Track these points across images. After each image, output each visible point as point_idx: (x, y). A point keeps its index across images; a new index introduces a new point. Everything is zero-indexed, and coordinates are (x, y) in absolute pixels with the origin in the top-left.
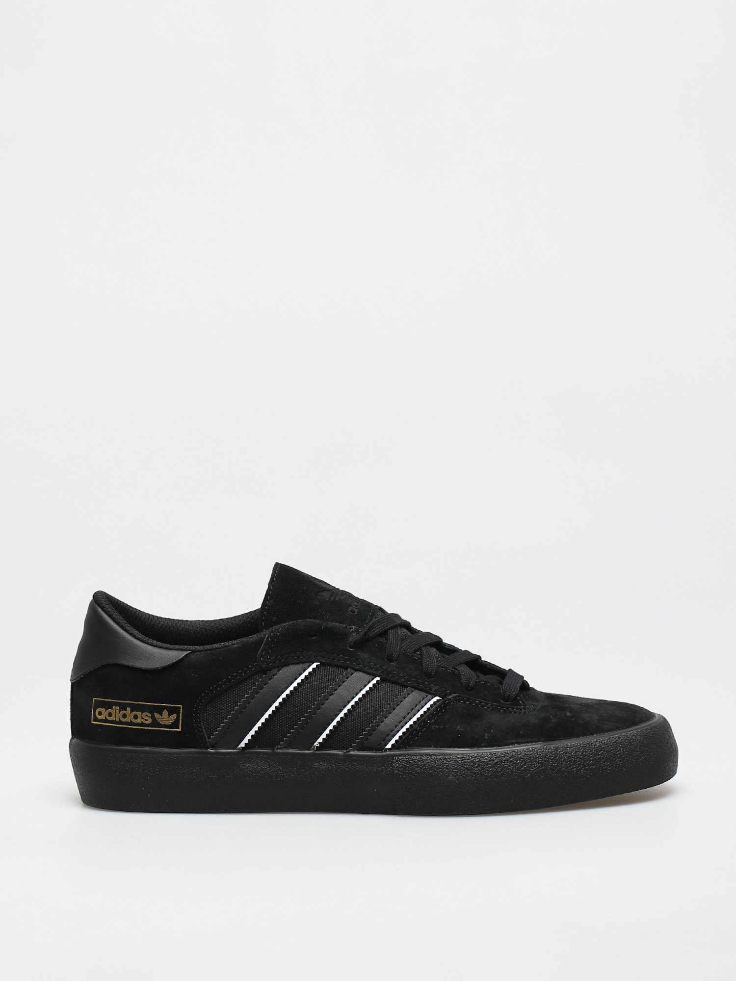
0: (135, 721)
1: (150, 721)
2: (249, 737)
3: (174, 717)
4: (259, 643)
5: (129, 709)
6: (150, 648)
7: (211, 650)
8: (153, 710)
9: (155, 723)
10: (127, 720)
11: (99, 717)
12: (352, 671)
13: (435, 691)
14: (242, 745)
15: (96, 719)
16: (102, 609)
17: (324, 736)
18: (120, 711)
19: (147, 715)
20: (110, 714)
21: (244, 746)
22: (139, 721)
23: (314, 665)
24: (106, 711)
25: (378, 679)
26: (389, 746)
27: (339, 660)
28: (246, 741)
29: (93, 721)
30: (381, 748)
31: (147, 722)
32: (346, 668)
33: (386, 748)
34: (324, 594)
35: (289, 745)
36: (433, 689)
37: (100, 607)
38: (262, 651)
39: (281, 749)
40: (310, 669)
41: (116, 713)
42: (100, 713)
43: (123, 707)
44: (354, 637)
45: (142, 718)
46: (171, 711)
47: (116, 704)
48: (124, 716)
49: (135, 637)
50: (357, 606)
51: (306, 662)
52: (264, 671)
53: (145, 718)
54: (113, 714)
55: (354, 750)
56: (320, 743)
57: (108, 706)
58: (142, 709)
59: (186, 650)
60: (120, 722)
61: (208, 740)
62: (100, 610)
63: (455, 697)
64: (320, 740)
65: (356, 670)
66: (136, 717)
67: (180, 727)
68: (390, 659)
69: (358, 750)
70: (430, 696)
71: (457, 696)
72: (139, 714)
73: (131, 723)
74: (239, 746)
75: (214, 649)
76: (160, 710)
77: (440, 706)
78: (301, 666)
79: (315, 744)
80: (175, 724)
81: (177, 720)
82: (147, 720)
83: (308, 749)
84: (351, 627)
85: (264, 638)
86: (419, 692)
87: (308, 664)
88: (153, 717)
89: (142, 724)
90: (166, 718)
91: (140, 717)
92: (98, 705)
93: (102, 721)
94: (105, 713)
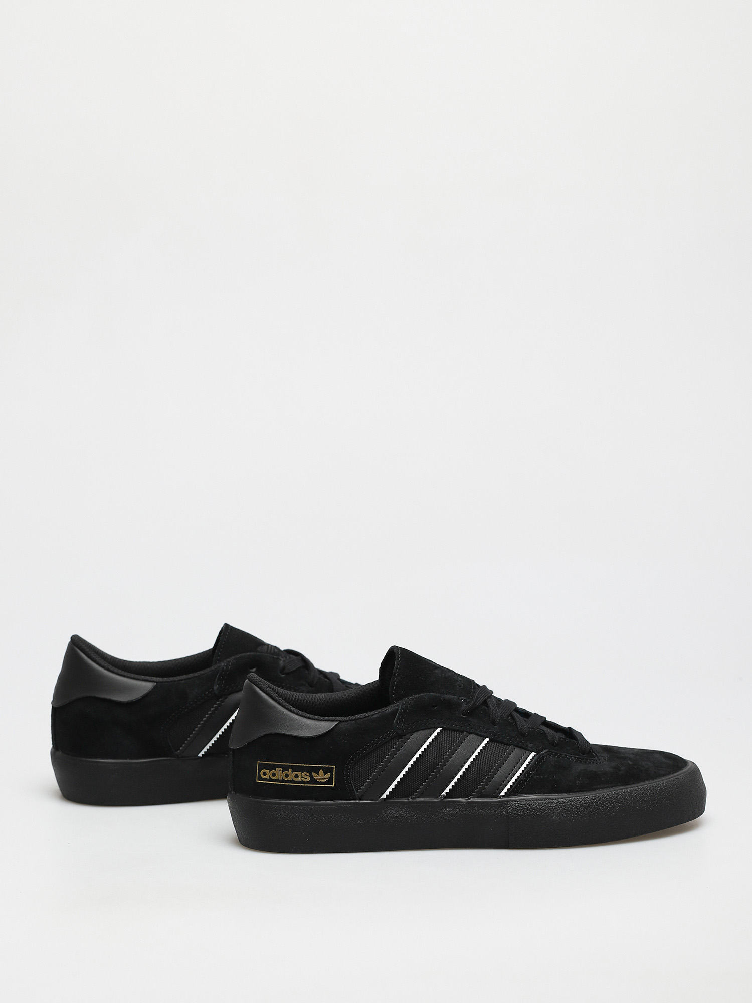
0: (296, 780)
1: (309, 779)
2: (390, 790)
3: (328, 775)
4: (393, 713)
5: (290, 770)
6: (305, 720)
7: (355, 720)
8: (310, 771)
9: (313, 781)
10: (289, 779)
11: (264, 777)
12: (468, 734)
13: (531, 748)
14: (384, 796)
15: (260, 778)
16: (260, 688)
17: (450, 787)
18: (283, 772)
19: (306, 775)
20: (274, 775)
21: (385, 797)
22: (299, 779)
23: (438, 730)
24: (270, 772)
25: (487, 739)
26: (503, 794)
27: (456, 726)
28: (387, 793)
29: (258, 780)
30: (496, 796)
31: (306, 780)
32: (462, 732)
33: (500, 795)
34: (436, 671)
35: (421, 795)
36: (530, 746)
37: (258, 687)
38: (397, 720)
39: (414, 799)
40: (435, 734)
41: (279, 774)
42: (265, 774)
43: (285, 768)
44: (464, 706)
45: (302, 777)
46: (326, 771)
47: (279, 766)
48: (287, 776)
49: (291, 711)
50: (461, 680)
51: (432, 728)
52: (400, 737)
53: (304, 777)
54: (277, 775)
55: (474, 798)
56: (447, 793)
57: (272, 768)
58: (302, 770)
59: (337, 721)
60: (283, 781)
61: (356, 793)
62: (258, 689)
63: (547, 752)
64: (447, 790)
65: (470, 733)
66: (297, 776)
67: (334, 784)
68: (493, 723)
69: (477, 798)
70: (527, 752)
71: (548, 751)
72: (299, 774)
73: (293, 781)
74: (381, 798)
75: (358, 719)
76: (317, 771)
77: (537, 760)
78: (427, 731)
79: (443, 794)
80: (329, 782)
81: (331, 778)
82: (306, 779)
83: (437, 798)
84: (461, 698)
85: (397, 710)
86: (519, 749)
87: (433, 729)
88: (311, 776)
89: (302, 782)
90: (322, 777)
91: (300, 776)
92: (262, 767)
93: (266, 780)
94: (269, 774)
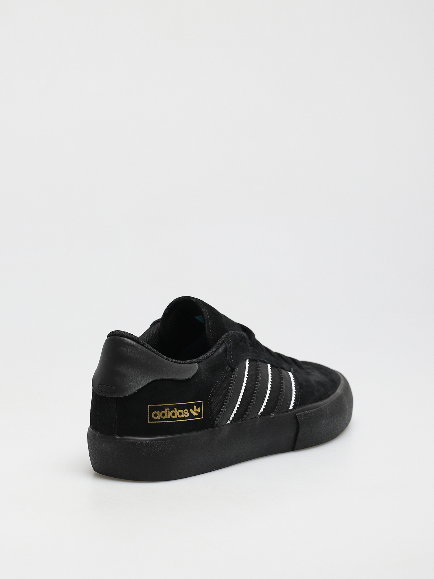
0: (180, 416)
1: (188, 415)
2: (233, 415)
3: (199, 409)
5: (175, 409)
8: (189, 407)
9: (191, 416)
10: (175, 416)
11: (155, 418)
14: (229, 421)
15: (152, 419)
17: (263, 407)
18: (170, 411)
19: (186, 411)
20: (163, 415)
22: (182, 416)
23: (248, 361)
24: (160, 413)
25: (269, 365)
26: (291, 407)
28: (231, 418)
29: (150, 421)
30: (287, 409)
32: (257, 361)
33: (290, 409)
36: (285, 367)
38: (229, 357)
40: (247, 364)
41: (167, 413)
42: (156, 415)
43: (172, 408)
45: (184, 414)
47: (167, 407)
48: (174, 414)
51: (244, 360)
52: (233, 370)
53: (185, 413)
57: (162, 409)
58: (183, 407)
59: (194, 363)
60: (171, 419)
61: (216, 422)
63: (293, 370)
64: (262, 410)
65: (260, 361)
66: (180, 414)
67: (203, 416)
69: (278, 413)
70: (287, 371)
72: (182, 411)
73: (178, 418)
74: (227, 423)
76: (192, 407)
78: (243, 363)
79: (259, 413)
80: (200, 415)
81: (201, 411)
82: (186, 415)
86: (282, 370)
88: (189, 412)
89: (184, 418)
90: (195, 411)
91: (183, 413)
92: (153, 409)
93: (157, 420)
94: (159, 414)
